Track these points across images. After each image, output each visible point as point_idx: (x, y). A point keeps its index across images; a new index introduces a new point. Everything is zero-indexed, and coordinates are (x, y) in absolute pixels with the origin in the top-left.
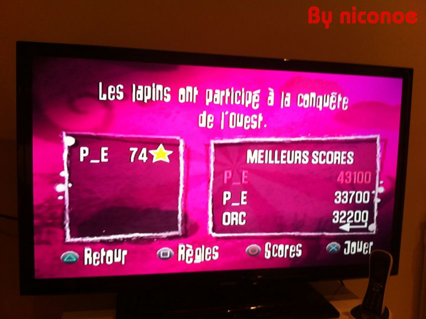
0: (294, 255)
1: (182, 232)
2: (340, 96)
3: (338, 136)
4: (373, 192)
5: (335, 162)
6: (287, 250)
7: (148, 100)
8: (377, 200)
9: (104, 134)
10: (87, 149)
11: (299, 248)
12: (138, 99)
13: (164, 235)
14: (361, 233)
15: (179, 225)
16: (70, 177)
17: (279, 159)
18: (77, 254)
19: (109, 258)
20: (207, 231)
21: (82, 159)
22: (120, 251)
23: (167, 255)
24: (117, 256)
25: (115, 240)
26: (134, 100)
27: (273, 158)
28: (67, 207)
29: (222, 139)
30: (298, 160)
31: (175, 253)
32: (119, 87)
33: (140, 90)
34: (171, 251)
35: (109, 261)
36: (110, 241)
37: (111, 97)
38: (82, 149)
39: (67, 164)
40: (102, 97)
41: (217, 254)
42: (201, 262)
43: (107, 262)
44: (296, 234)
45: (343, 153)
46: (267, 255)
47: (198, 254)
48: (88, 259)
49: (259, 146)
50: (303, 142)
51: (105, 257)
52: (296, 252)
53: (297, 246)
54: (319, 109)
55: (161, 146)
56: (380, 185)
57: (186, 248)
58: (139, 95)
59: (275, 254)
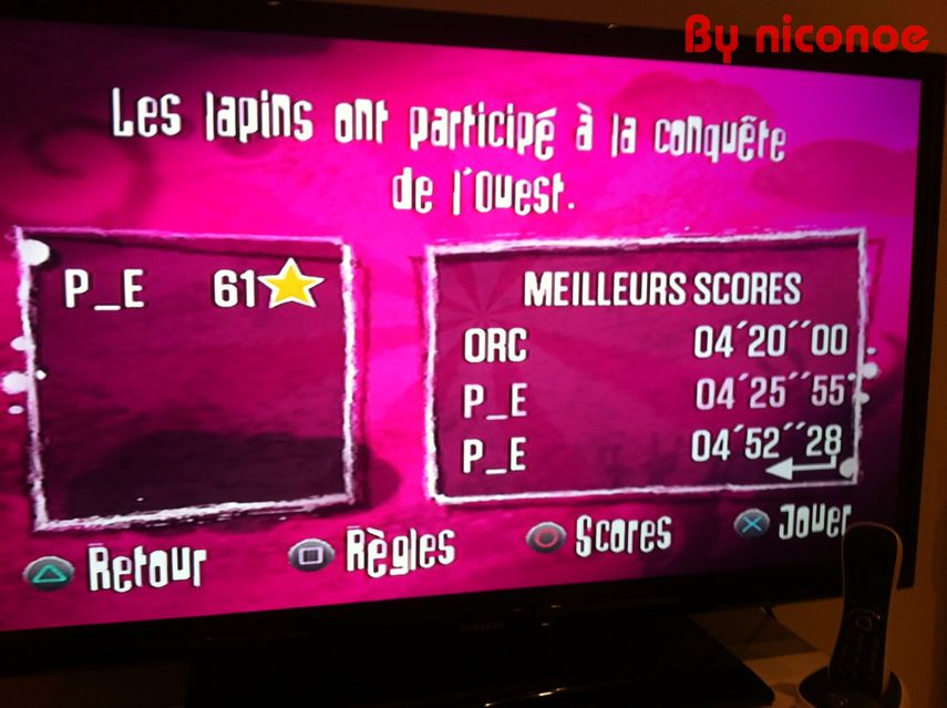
0: (651, 545)
1: (356, 495)
2: (763, 124)
3: (760, 231)
4: (851, 377)
5: (754, 301)
6: (634, 532)
7: (249, 136)
8: (861, 398)
9: (130, 232)
10: (83, 275)
11: (665, 527)
12: (221, 133)
13: (307, 504)
14: (821, 484)
15: (348, 478)
16: (38, 352)
17: (609, 294)
18: (67, 564)
19: (158, 569)
20: (421, 491)
21: (70, 303)
22: (186, 551)
23: (316, 559)
24: (180, 567)
25: (172, 521)
26: (210, 136)
27: (594, 295)
28: (35, 436)
29: (456, 244)
30: (658, 295)
31: (337, 553)
32: (169, 101)
33: (227, 108)
34: (328, 546)
35: (158, 579)
36: (157, 525)
37: (147, 130)
38: (70, 274)
39: (30, 318)
40: (122, 129)
41: (450, 551)
42: (410, 571)
43: (153, 583)
44: (657, 490)
45: (774, 276)
46: (582, 550)
47: (401, 553)
48: (100, 576)
49: (557, 261)
50: (670, 247)
51: (145, 569)
52: (657, 538)
53: (660, 522)
54: (710, 158)
55: (291, 262)
56: (867, 359)
57: (369, 538)
58: (225, 122)
59: (602, 545)
